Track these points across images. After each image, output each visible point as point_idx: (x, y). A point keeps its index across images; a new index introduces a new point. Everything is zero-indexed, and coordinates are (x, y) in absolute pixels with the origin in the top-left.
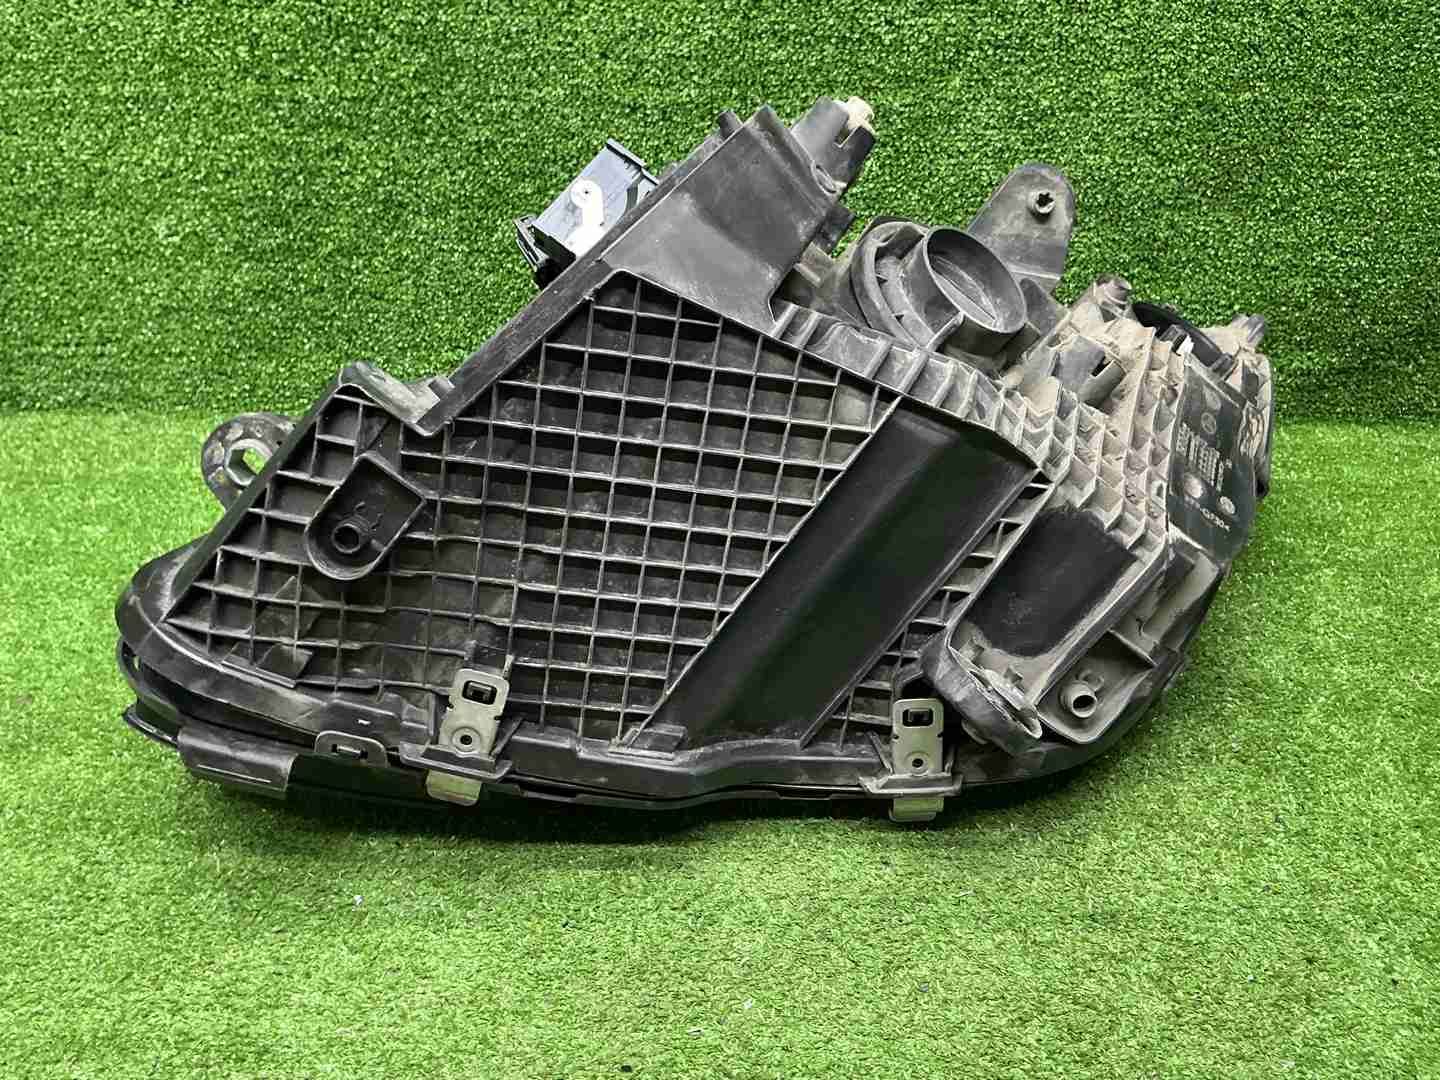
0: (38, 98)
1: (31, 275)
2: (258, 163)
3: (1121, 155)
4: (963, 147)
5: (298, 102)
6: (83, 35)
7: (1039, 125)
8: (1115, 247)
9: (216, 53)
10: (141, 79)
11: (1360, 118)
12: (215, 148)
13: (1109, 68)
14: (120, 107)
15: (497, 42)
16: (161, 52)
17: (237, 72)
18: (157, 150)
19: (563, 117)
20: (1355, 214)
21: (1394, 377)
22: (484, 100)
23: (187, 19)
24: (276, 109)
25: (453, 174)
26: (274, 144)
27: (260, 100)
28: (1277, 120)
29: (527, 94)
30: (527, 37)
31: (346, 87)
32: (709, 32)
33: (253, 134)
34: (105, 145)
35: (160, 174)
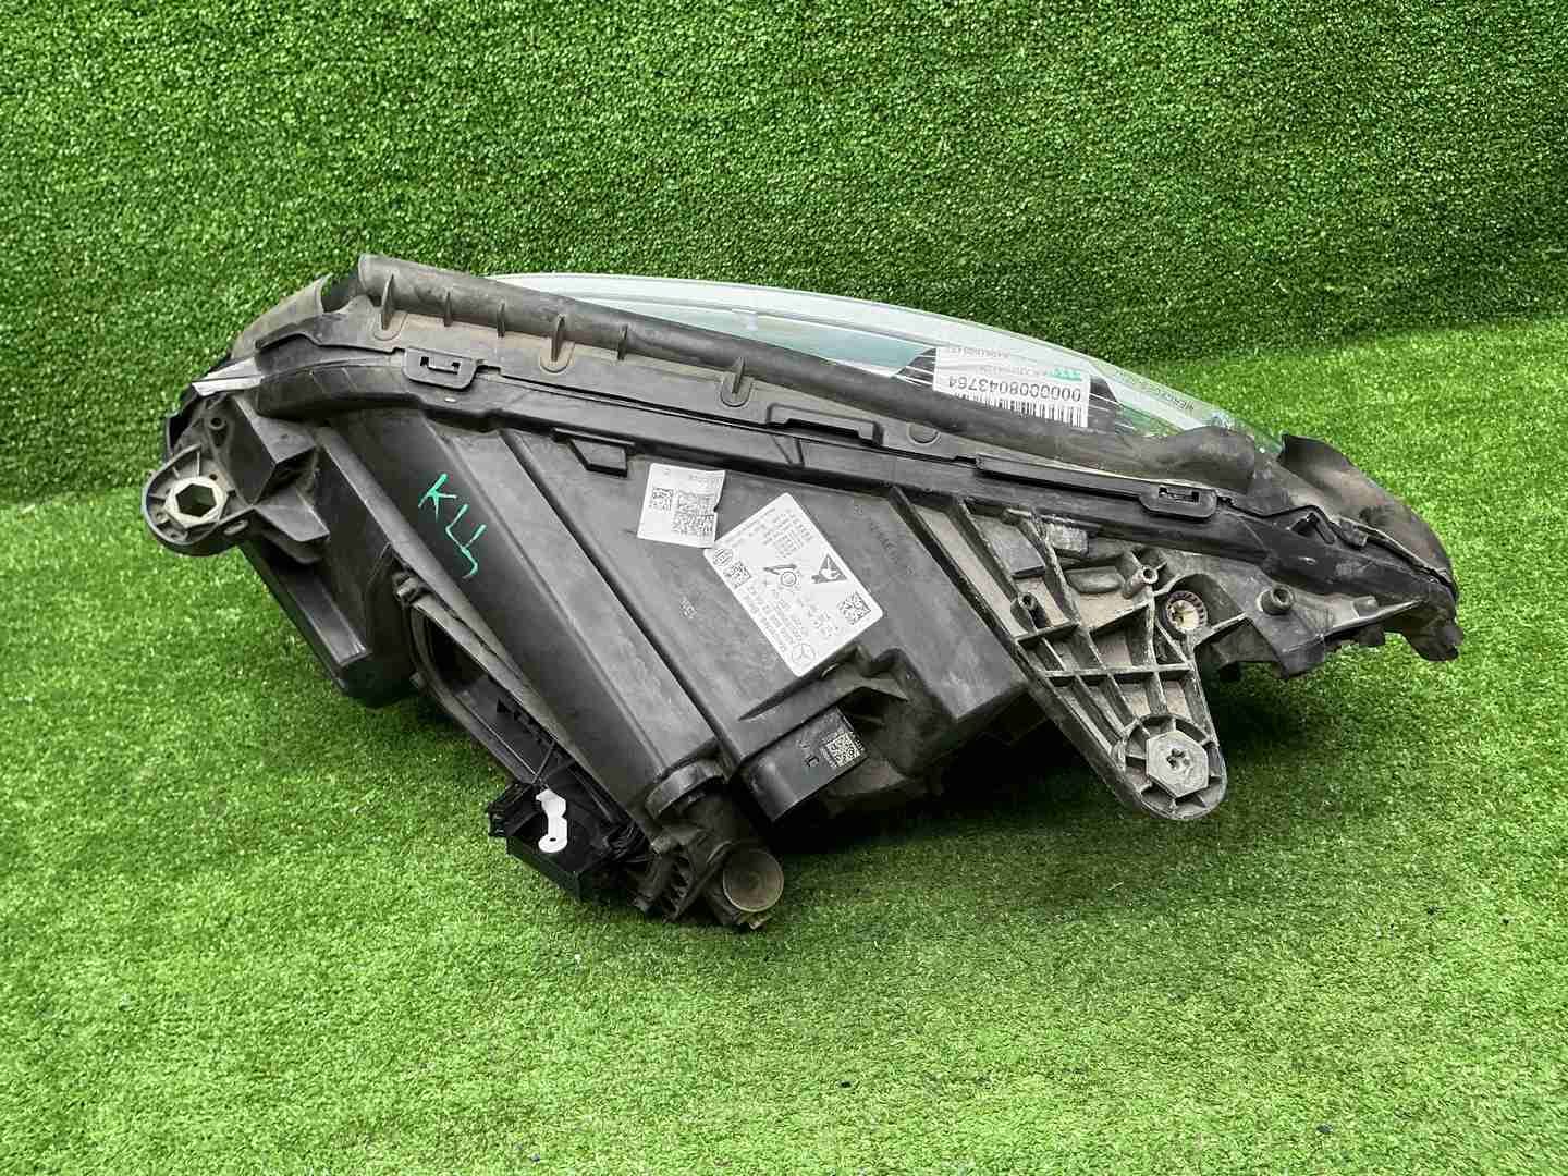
0: (87, 190)
1: (105, 358)
2: (320, 224)
3: (1196, 103)
4: (1032, 114)
5: (352, 160)
6: (124, 122)
7: (1110, 83)
8: (1196, 192)
9: (262, 123)
10: (188, 158)
11: (1436, 35)
12: (274, 215)
13: (1177, 19)
14: (170, 187)
15: (548, 75)
16: (205, 130)
17: (286, 139)
18: (214, 225)
19: (624, 140)
20: (1437, 129)
21: (1486, 278)
22: (542, 134)
23: (227, 93)
24: (332, 169)
25: (518, 209)
26: (333, 203)
27: (313, 163)
28: (1352, 48)
29: (584, 123)
30: (578, 66)
31: (401, 139)
32: (765, 38)
33: (310, 197)
34: (161, 226)
35: (221, 247)
